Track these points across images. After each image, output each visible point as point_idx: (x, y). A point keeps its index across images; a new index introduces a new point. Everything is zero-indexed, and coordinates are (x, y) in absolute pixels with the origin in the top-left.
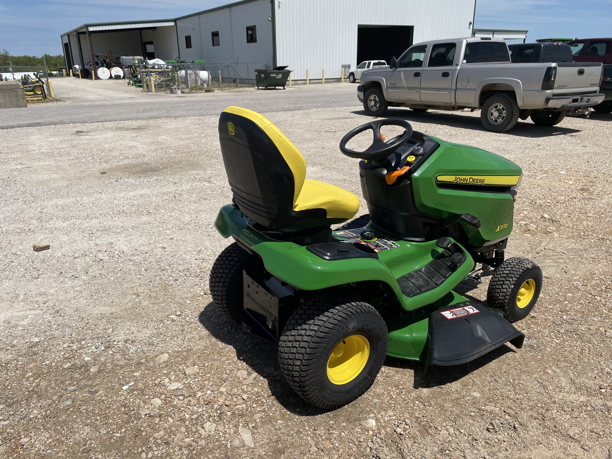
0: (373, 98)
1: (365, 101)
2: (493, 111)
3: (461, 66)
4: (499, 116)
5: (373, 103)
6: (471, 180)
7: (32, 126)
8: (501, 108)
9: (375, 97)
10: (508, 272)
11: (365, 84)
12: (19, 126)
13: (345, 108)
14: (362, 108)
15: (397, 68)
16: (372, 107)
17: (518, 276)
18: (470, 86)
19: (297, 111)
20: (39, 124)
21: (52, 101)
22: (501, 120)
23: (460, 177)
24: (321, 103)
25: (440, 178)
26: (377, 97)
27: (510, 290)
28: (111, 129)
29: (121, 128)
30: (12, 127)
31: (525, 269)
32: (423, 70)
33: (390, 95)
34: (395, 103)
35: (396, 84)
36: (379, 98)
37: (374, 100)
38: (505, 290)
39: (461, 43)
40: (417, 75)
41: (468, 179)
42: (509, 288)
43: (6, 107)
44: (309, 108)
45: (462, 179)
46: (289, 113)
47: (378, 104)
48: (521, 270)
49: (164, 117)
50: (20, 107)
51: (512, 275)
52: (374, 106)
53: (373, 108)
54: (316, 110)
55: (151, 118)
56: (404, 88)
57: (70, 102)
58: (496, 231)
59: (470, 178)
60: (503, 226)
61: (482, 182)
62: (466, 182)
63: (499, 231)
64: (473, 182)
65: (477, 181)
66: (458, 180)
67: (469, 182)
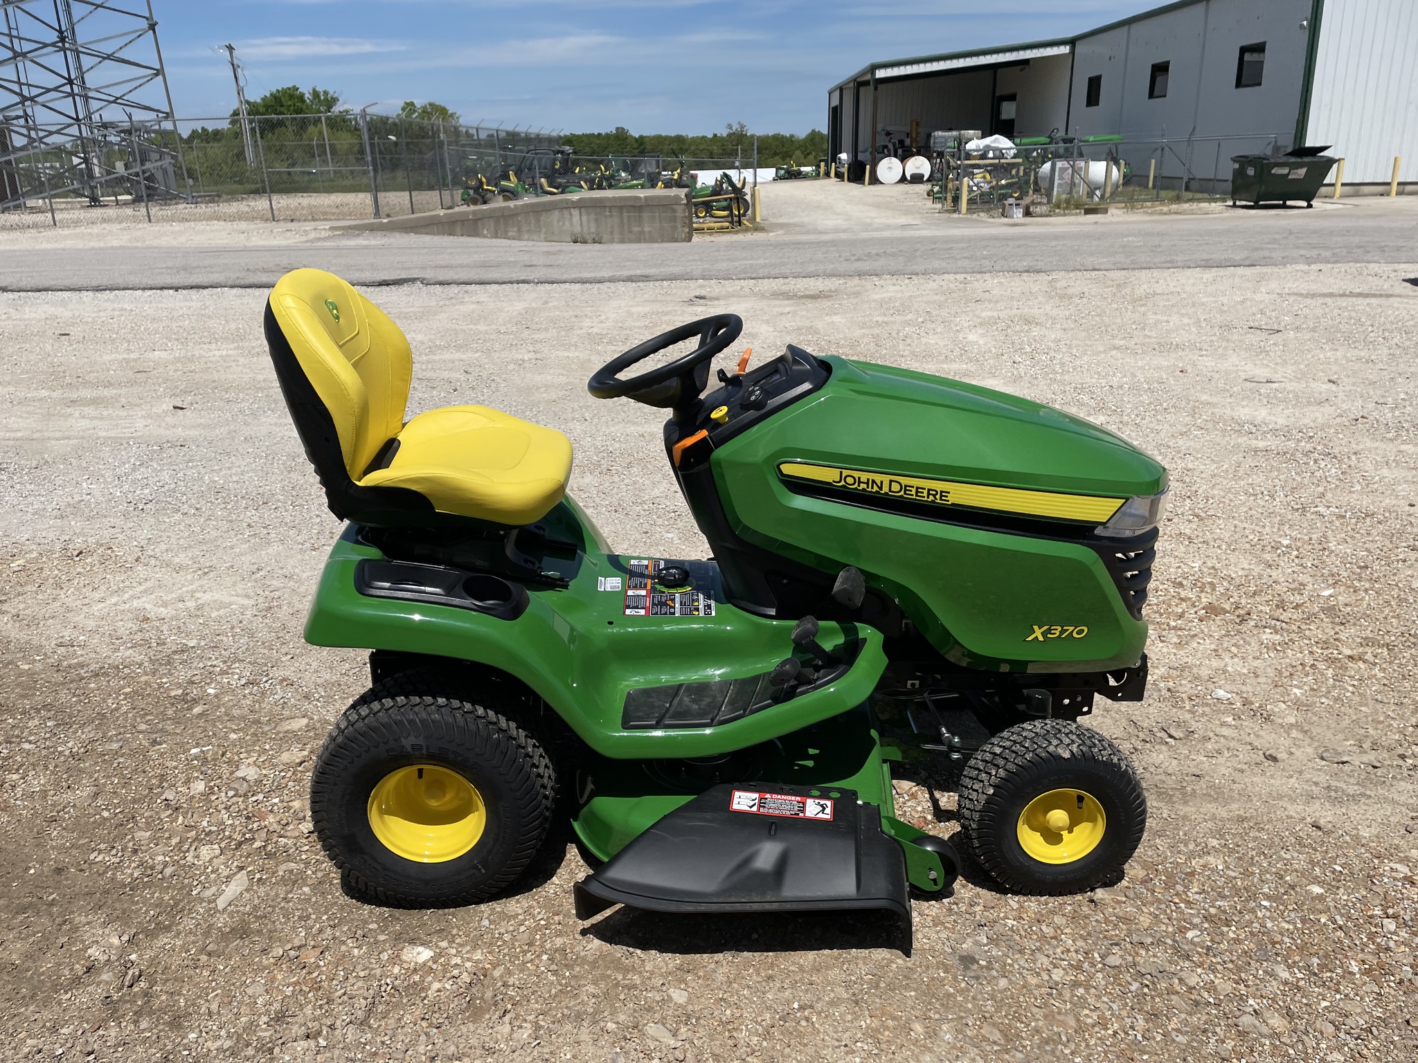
6: (896, 487)
7: (632, 281)
10: (998, 750)
12: (611, 280)
17: (1010, 766)
20: (646, 278)
21: (747, 230)
23: (856, 474)
25: (787, 469)
27: (983, 798)
28: (762, 296)
29: (782, 294)
31: (1044, 754)
41: (885, 483)
42: (983, 793)
43: (653, 241)
44: (1284, 262)
45: (864, 479)
46: (1209, 275)
48: (1029, 756)
50: (676, 241)
57: (781, 232)
58: (1030, 639)
59: (891, 481)
60: (1060, 628)
61: (938, 497)
62: (876, 488)
63: (1041, 638)
64: (902, 493)
65: (917, 492)
66: (850, 480)
67: (890, 491)
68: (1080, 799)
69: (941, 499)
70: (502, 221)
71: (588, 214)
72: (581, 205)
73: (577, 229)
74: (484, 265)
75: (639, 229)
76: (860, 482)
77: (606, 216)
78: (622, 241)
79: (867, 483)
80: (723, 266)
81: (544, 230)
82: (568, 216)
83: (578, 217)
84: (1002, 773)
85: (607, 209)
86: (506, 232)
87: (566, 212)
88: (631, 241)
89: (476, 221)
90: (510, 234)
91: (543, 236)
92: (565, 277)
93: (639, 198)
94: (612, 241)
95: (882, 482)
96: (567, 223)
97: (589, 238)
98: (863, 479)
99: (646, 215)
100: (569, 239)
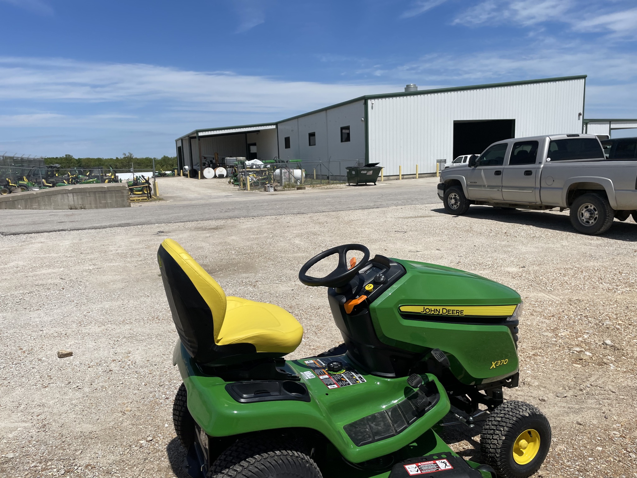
0: (454, 196)
1: (445, 199)
2: (583, 212)
3: (544, 164)
4: (590, 217)
5: (453, 201)
6: (445, 311)
7: (122, 226)
8: (592, 208)
9: (455, 195)
10: (499, 419)
11: (445, 182)
12: (110, 227)
13: (427, 205)
14: (442, 206)
15: (477, 166)
16: (452, 204)
17: (510, 425)
18: (555, 185)
19: (375, 210)
20: (128, 225)
21: (155, 200)
22: (593, 221)
23: (430, 307)
24: (402, 201)
25: (403, 309)
26: (457, 195)
27: (501, 442)
28: (190, 229)
29: (200, 228)
30: (104, 227)
31: (520, 417)
32: (504, 169)
33: (470, 193)
34: (477, 201)
35: (476, 183)
36: (459, 196)
37: (454, 198)
38: (496, 442)
39: (544, 141)
40: (498, 173)
41: (441, 310)
42: (500, 439)
43: (112, 207)
44: (388, 206)
47: (459, 202)
49: (243, 217)
50: (124, 207)
51: (504, 424)
52: (455, 204)
53: (454, 206)
54: (396, 208)
55: (230, 218)
56: (484, 186)
57: (171, 200)
58: (491, 368)
59: (443, 309)
60: (500, 361)
61: (460, 313)
62: (437, 313)
63: (495, 367)
64: (447, 313)
65: (452, 312)
66: (427, 310)
67: (443, 313)
68: (529, 433)
69: (461, 314)
70: (29, 201)
71: (77, 196)
72: (73, 192)
73: (72, 203)
74: (34, 223)
75: (105, 202)
76: (431, 311)
77: (87, 196)
78: (97, 208)
79: (434, 311)
80: (164, 217)
81: (53, 204)
82: (66, 197)
83: (72, 197)
84: (506, 429)
85: (88, 193)
86: (32, 206)
87: (65, 195)
88: (101, 207)
89: (13, 201)
90: (34, 207)
91: (52, 207)
92: (85, 226)
93: (105, 188)
94: (91, 208)
95: (439, 310)
96: (66, 200)
97: (78, 206)
98: (432, 309)
99: (108, 195)
100: (67, 208)
